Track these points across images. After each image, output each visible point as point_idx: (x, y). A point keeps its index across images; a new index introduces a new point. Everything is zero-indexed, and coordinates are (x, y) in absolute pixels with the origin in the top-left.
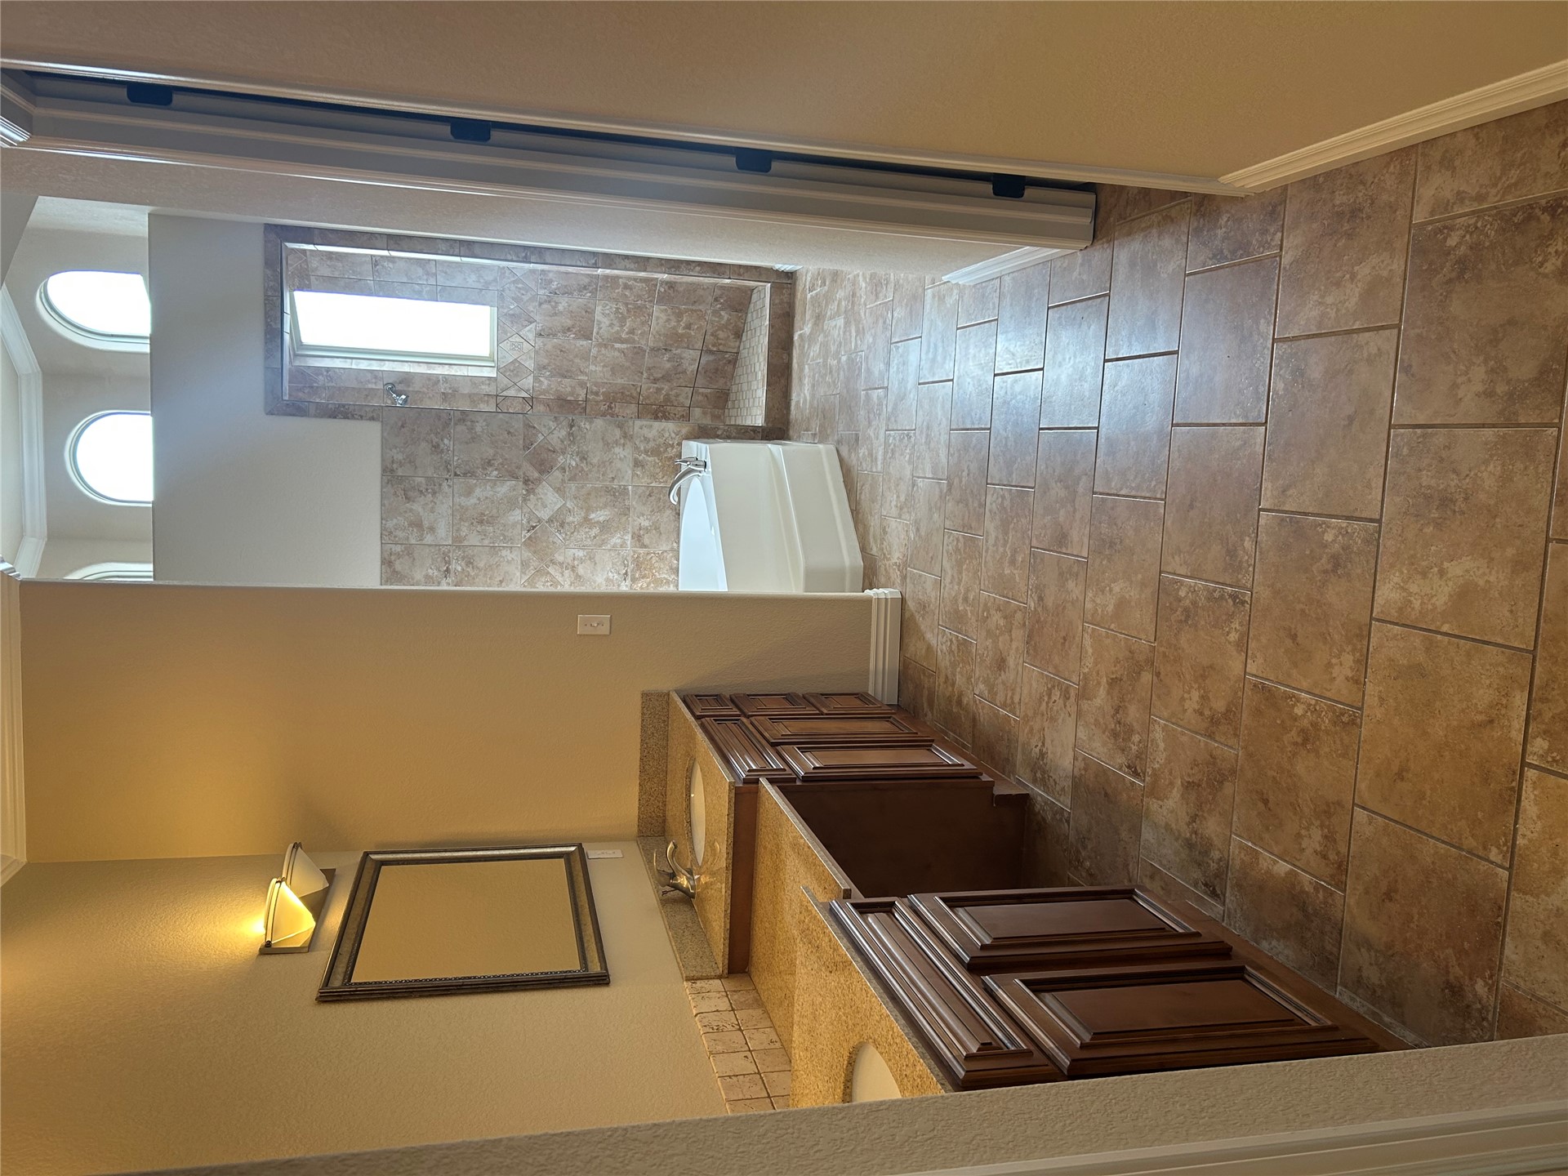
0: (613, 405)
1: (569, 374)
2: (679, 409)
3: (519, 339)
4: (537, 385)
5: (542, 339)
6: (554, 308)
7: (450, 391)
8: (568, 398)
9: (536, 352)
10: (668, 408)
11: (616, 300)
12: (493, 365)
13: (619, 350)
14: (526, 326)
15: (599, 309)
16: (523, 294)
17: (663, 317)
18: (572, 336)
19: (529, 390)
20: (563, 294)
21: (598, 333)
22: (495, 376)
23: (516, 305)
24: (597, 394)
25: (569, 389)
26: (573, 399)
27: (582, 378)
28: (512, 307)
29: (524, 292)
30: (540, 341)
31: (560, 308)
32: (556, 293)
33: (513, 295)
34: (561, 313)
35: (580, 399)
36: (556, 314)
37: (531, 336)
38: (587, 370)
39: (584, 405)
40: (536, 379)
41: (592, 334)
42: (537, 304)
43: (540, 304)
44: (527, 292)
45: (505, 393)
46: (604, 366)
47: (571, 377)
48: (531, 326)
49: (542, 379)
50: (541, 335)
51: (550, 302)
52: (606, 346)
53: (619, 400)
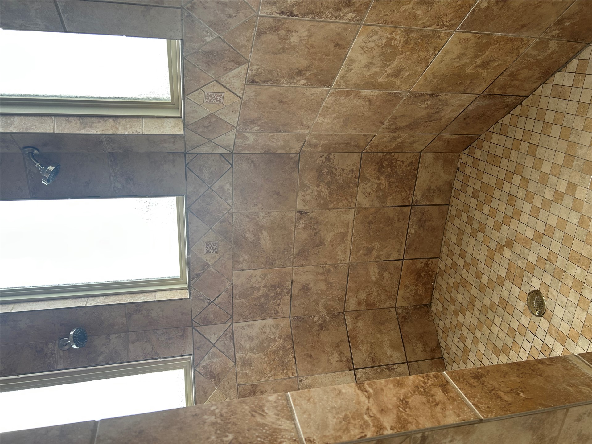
0: (331, 156)
1: (286, 128)
2: (409, 155)
3: (218, 88)
4: (240, 140)
5: (254, 87)
6: (283, 39)
7: (121, 151)
8: (279, 152)
9: (244, 105)
10: (396, 154)
11: (394, 24)
12: (179, 115)
13: (365, 98)
14: (231, 70)
15: (359, 40)
16: (230, 16)
17: (457, 50)
18: (303, 82)
19: (229, 146)
20: (304, 15)
21: (343, 77)
22: (182, 132)
23: (216, 35)
24: (315, 146)
25: (282, 143)
26: (283, 152)
27: (302, 131)
28: (208, 39)
29: (231, 12)
30: (250, 91)
31: (294, 39)
32: (292, 14)
33: (212, 18)
34: (294, 48)
35: (292, 152)
36: (284, 50)
37: (237, 84)
38: (311, 123)
39: (297, 158)
40: (239, 134)
41: (334, 78)
42: (254, 33)
43: (260, 33)
44: (238, 12)
45: (196, 150)
46: (335, 118)
47: (285, 131)
48: (239, 69)
49: (247, 134)
50: (253, 81)
51: (277, 29)
52: (348, 94)
53: (340, 151)
